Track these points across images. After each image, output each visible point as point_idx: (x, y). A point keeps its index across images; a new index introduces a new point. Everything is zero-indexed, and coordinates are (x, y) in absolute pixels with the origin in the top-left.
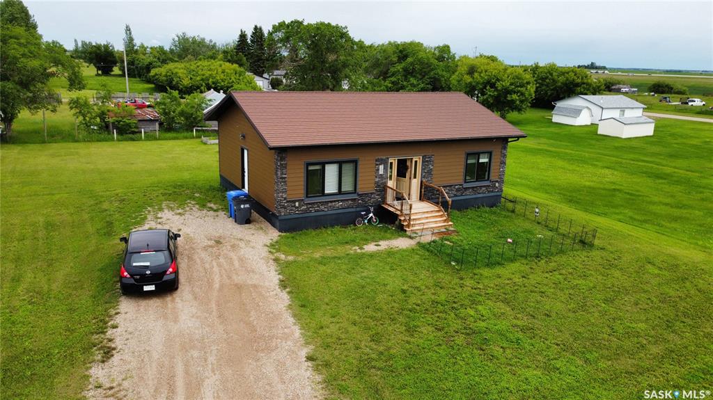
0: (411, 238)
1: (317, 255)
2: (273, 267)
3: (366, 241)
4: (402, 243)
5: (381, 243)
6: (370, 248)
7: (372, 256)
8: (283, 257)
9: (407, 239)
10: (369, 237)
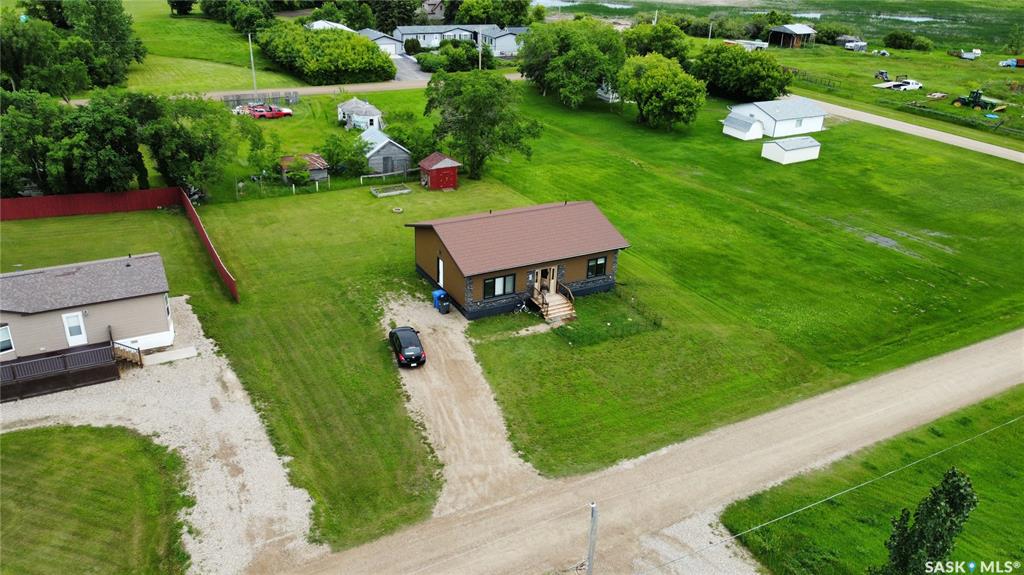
0: (548, 324)
1: (493, 339)
2: (470, 348)
3: (521, 327)
4: (542, 328)
5: (530, 328)
6: (523, 332)
7: (523, 339)
8: (473, 341)
9: (546, 325)
10: (522, 324)
